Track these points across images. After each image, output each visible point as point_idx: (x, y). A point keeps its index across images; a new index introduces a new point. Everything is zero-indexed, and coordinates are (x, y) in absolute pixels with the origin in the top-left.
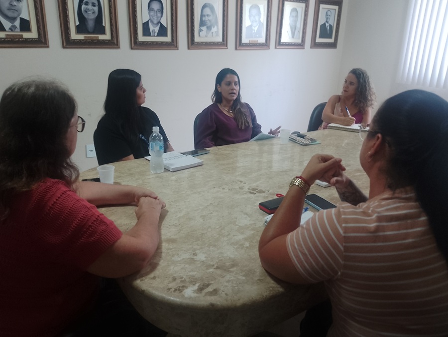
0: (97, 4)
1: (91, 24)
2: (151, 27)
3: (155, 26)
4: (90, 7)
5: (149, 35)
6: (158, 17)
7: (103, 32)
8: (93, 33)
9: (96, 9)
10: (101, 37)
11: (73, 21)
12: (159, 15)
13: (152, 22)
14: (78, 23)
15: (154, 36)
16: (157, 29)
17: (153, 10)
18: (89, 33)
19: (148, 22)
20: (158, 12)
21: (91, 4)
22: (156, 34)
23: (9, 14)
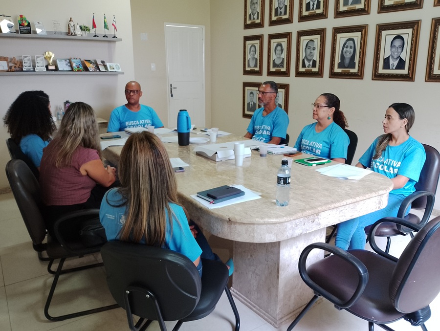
0: (353, 46)
1: (347, 61)
2: (391, 61)
3: (395, 60)
4: (349, 49)
5: (389, 68)
6: (398, 53)
7: (354, 67)
8: (347, 68)
9: (352, 50)
10: (352, 71)
11: (338, 60)
12: (400, 50)
13: (393, 57)
14: (340, 61)
15: (393, 69)
16: (396, 63)
17: (395, 47)
18: (345, 67)
19: (389, 57)
20: (399, 48)
21: (349, 47)
22: (394, 68)
23: (309, 58)
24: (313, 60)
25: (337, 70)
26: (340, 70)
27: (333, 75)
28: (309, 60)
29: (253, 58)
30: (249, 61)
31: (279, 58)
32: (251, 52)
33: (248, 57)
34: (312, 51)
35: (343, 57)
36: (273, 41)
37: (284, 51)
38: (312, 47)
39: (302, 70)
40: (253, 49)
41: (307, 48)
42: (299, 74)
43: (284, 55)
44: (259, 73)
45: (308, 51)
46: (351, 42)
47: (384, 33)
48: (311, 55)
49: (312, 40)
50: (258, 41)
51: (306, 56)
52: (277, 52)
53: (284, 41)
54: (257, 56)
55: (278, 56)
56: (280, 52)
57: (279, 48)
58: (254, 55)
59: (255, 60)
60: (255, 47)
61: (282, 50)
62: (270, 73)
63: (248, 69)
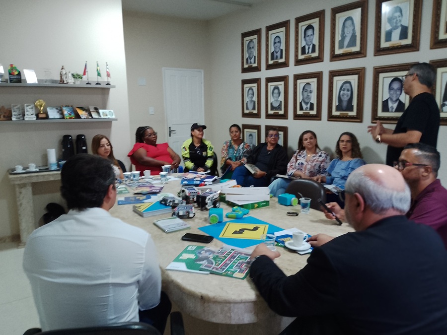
0: (350, 89)
3: (394, 103)
4: (346, 92)
5: (388, 111)
8: (345, 110)
9: (349, 93)
12: (398, 93)
14: (337, 104)
18: (343, 110)
20: (397, 91)
21: (346, 90)
23: (307, 101)
24: (311, 103)
25: (335, 113)
26: (338, 113)
27: (331, 118)
28: (307, 103)
29: (252, 101)
30: (247, 103)
31: (277, 100)
32: (249, 95)
33: (247, 99)
34: (309, 94)
35: (340, 100)
36: (270, 84)
37: (281, 94)
38: (309, 90)
39: (299, 112)
40: (251, 92)
41: (304, 92)
42: (297, 117)
43: (282, 98)
44: (258, 116)
45: (305, 94)
46: (348, 85)
47: (381, 75)
48: (308, 97)
49: (308, 84)
50: (255, 85)
51: (303, 100)
52: (275, 95)
53: (281, 85)
54: (255, 99)
55: (276, 99)
56: (278, 95)
57: (276, 91)
58: (252, 98)
59: (253, 103)
60: (252, 89)
61: (279, 93)
62: (268, 116)
63: (246, 111)
